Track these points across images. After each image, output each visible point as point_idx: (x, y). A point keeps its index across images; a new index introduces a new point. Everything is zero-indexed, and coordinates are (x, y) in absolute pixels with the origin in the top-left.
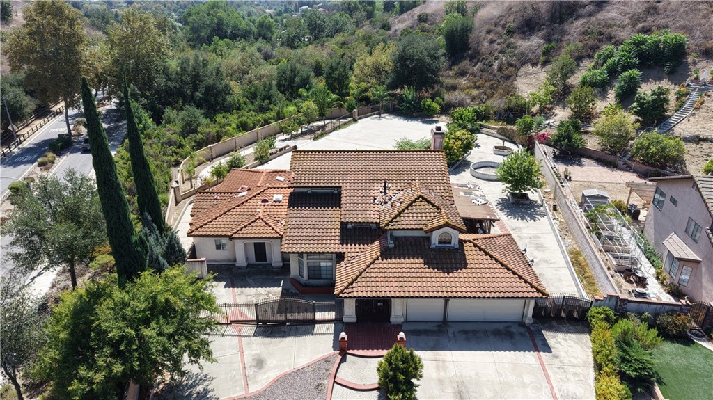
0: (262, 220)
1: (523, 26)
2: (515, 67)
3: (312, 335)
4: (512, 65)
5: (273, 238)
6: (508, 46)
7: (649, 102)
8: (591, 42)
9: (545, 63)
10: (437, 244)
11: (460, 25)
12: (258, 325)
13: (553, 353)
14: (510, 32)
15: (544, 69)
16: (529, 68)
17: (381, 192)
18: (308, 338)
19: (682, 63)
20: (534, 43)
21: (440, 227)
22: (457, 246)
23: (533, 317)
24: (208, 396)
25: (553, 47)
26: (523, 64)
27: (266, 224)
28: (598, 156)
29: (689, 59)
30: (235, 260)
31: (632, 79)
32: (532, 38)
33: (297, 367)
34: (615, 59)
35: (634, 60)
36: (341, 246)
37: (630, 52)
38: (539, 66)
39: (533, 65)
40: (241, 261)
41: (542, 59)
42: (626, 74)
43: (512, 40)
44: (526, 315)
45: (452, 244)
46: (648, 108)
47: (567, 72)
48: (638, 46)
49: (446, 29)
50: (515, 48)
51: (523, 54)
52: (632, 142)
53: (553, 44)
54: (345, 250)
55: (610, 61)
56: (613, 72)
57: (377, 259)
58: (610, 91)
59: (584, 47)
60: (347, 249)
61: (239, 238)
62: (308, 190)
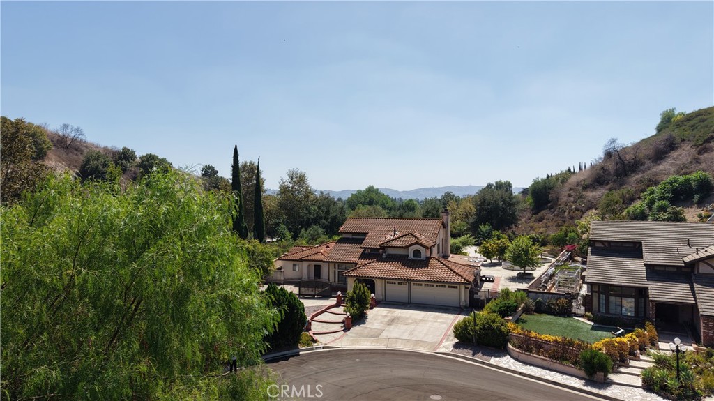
0: (321, 253)
10: (412, 258)
17: (391, 235)
30: (302, 278)
31: (660, 207)
34: (654, 196)
35: (667, 195)
37: (664, 189)
39: (597, 209)
40: (305, 277)
42: (656, 204)
45: (422, 258)
48: (671, 184)
51: (589, 201)
54: (359, 262)
55: (649, 198)
57: (373, 262)
59: (636, 192)
61: (305, 260)
62: (350, 236)
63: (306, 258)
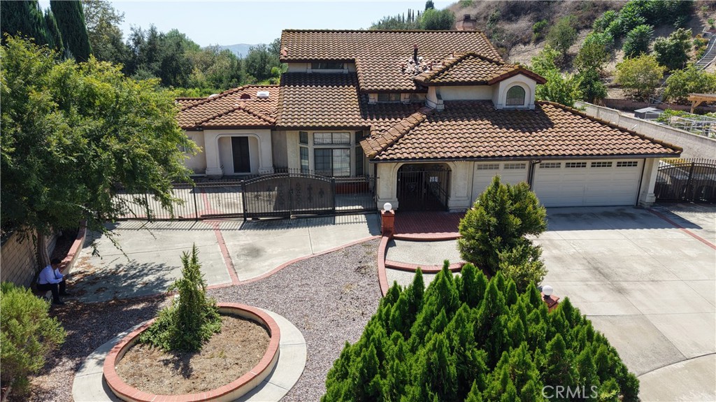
0: (243, 110)
1: (507, 13)
2: (506, 48)
3: (334, 224)
4: (502, 46)
5: (261, 127)
6: (495, 32)
7: (670, 47)
8: (586, 14)
9: (538, 40)
10: (505, 106)
11: (440, 16)
12: (245, 220)
13: (704, 229)
14: (494, 20)
15: (538, 46)
16: (521, 47)
17: (411, 63)
18: (329, 228)
19: (692, 18)
20: (523, 24)
21: (511, 75)
22: (533, 107)
23: (656, 192)
24: (165, 286)
25: (545, 24)
26: (514, 44)
27: (249, 113)
28: (623, 106)
29: (699, 14)
30: (205, 168)
31: (642, 34)
32: (520, 22)
33: (318, 253)
34: (619, 21)
35: (640, 19)
36: (363, 120)
37: (634, 12)
38: (532, 44)
39: (525, 44)
40: (214, 167)
41: (535, 36)
42: (635, 31)
43: (498, 26)
44: (646, 192)
45: (526, 106)
46: (670, 53)
47: (566, 41)
48: (641, 6)
49: (424, 24)
50: (503, 31)
51: (512, 35)
52: (657, 89)
53: (545, 21)
54: (370, 124)
55: (613, 23)
56: (618, 34)
57: (423, 122)
58: (617, 53)
59: (579, 19)
60: (374, 124)
61: (210, 128)
62: (308, 69)
63: (211, 123)
